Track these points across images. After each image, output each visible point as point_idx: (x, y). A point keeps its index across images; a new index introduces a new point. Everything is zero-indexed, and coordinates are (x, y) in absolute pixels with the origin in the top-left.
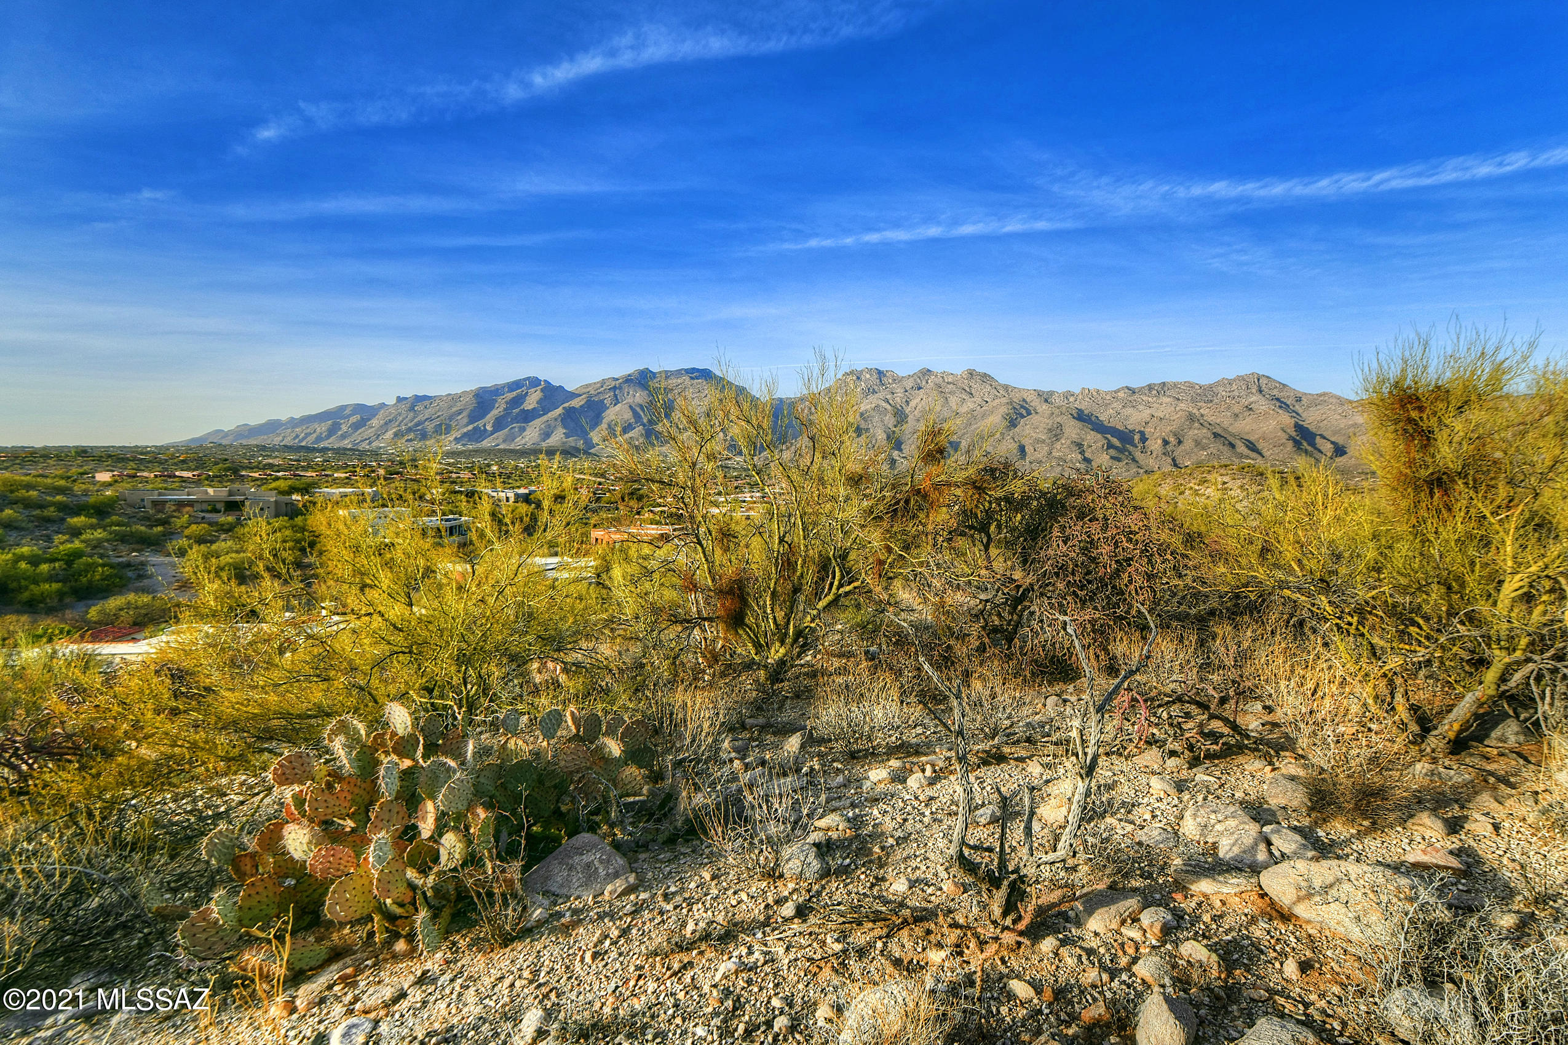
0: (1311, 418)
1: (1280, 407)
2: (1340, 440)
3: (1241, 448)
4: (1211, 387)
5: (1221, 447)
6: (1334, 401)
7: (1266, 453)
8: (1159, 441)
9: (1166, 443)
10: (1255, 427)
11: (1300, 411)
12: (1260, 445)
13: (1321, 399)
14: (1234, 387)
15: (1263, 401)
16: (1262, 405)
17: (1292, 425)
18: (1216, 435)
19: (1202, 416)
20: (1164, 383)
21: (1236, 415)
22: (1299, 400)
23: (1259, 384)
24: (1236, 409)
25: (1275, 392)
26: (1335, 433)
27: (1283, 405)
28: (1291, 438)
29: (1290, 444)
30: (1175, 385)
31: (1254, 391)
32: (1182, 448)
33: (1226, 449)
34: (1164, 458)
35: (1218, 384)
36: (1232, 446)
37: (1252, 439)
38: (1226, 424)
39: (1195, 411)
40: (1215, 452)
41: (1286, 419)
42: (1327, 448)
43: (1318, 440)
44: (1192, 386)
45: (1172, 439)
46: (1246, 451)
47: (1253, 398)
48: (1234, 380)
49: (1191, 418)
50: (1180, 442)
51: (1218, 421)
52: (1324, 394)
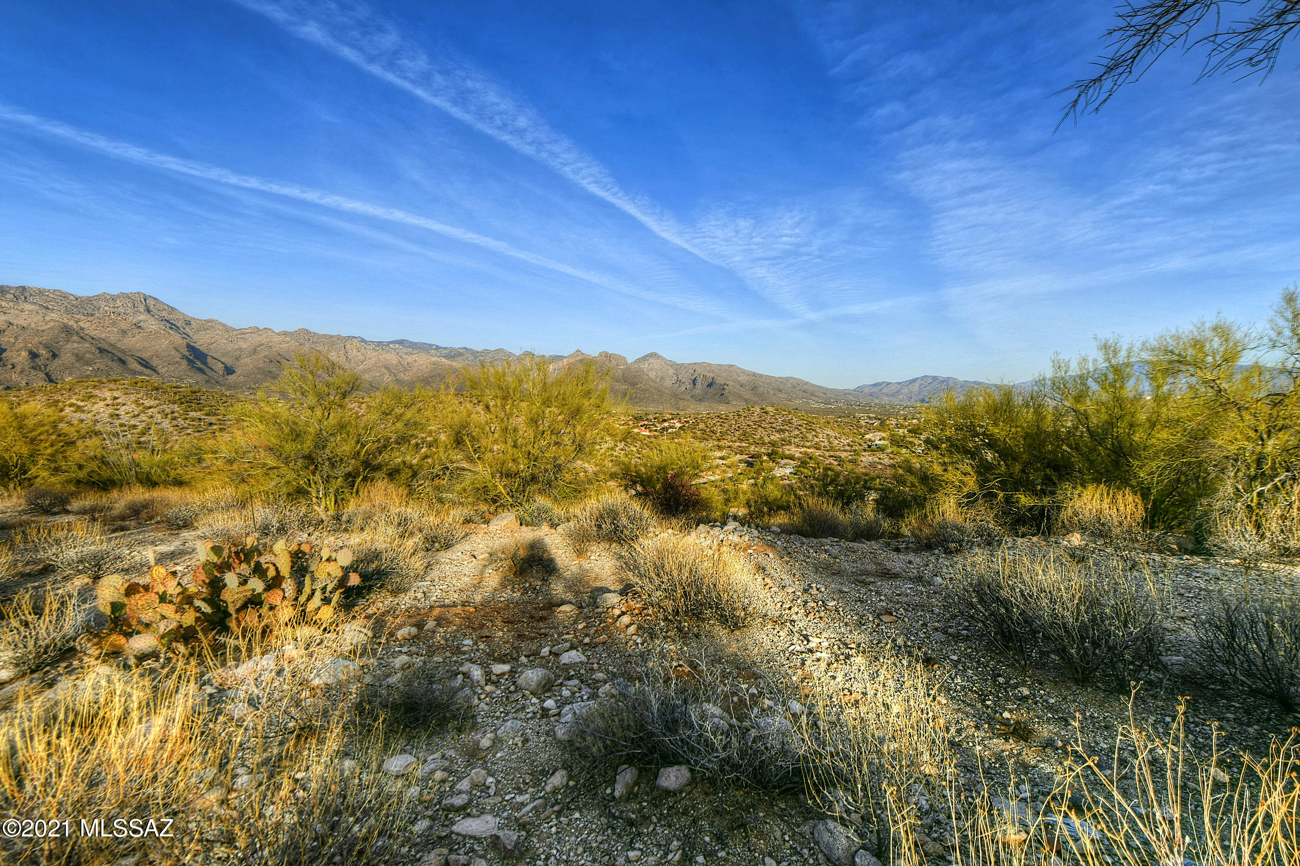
0: (201, 341)
1: (171, 328)
2: (229, 361)
3: (134, 365)
4: (90, 300)
5: (110, 363)
6: (221, 328)
7: (162, 371)
8: (24, 354)
9: (34, 355)
10: (146, 344)
11: (191, 334)
12: (155, 362)
13: (209, 325)
14: (119, 303)
15: (152, 321)
16: (152, 324)
17: (185, 346)
18: (101, 350)
19: (82, 329)
20: (24, 289)
21: (124, 332)
22: (188, 323)
23: (147, 304)
24: (124, 325)
25: (164, 314)
26: (224, 355)
27: (173, 326)
28: (184, 357)
29: (184, 362)
30: (41, 292)
31: (141, 310)
32: (57, 362)
33: (115, 365)
34: (33, 372)
35: (98, 297)
36: (123, 362)
37: (144, 356)
38: (113, 339)
39: (71, 323)
40: (102, 367)
41: (177, 339)
42: (219, 367)
43: (209, 360)
44: (65, 296)
45: (43, 352)
46: (139, 368)
47: (142, 317)
48: (118, 296)
49: (67, 331)
50: (55, 356)
51: (103, 336)
52: (211, 321)
